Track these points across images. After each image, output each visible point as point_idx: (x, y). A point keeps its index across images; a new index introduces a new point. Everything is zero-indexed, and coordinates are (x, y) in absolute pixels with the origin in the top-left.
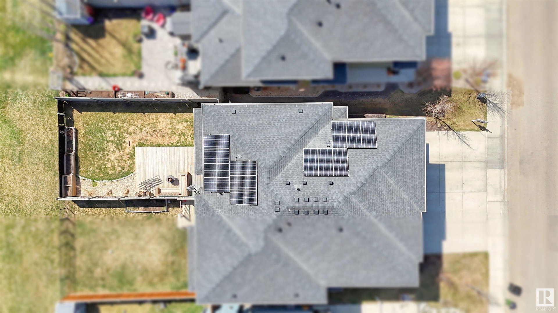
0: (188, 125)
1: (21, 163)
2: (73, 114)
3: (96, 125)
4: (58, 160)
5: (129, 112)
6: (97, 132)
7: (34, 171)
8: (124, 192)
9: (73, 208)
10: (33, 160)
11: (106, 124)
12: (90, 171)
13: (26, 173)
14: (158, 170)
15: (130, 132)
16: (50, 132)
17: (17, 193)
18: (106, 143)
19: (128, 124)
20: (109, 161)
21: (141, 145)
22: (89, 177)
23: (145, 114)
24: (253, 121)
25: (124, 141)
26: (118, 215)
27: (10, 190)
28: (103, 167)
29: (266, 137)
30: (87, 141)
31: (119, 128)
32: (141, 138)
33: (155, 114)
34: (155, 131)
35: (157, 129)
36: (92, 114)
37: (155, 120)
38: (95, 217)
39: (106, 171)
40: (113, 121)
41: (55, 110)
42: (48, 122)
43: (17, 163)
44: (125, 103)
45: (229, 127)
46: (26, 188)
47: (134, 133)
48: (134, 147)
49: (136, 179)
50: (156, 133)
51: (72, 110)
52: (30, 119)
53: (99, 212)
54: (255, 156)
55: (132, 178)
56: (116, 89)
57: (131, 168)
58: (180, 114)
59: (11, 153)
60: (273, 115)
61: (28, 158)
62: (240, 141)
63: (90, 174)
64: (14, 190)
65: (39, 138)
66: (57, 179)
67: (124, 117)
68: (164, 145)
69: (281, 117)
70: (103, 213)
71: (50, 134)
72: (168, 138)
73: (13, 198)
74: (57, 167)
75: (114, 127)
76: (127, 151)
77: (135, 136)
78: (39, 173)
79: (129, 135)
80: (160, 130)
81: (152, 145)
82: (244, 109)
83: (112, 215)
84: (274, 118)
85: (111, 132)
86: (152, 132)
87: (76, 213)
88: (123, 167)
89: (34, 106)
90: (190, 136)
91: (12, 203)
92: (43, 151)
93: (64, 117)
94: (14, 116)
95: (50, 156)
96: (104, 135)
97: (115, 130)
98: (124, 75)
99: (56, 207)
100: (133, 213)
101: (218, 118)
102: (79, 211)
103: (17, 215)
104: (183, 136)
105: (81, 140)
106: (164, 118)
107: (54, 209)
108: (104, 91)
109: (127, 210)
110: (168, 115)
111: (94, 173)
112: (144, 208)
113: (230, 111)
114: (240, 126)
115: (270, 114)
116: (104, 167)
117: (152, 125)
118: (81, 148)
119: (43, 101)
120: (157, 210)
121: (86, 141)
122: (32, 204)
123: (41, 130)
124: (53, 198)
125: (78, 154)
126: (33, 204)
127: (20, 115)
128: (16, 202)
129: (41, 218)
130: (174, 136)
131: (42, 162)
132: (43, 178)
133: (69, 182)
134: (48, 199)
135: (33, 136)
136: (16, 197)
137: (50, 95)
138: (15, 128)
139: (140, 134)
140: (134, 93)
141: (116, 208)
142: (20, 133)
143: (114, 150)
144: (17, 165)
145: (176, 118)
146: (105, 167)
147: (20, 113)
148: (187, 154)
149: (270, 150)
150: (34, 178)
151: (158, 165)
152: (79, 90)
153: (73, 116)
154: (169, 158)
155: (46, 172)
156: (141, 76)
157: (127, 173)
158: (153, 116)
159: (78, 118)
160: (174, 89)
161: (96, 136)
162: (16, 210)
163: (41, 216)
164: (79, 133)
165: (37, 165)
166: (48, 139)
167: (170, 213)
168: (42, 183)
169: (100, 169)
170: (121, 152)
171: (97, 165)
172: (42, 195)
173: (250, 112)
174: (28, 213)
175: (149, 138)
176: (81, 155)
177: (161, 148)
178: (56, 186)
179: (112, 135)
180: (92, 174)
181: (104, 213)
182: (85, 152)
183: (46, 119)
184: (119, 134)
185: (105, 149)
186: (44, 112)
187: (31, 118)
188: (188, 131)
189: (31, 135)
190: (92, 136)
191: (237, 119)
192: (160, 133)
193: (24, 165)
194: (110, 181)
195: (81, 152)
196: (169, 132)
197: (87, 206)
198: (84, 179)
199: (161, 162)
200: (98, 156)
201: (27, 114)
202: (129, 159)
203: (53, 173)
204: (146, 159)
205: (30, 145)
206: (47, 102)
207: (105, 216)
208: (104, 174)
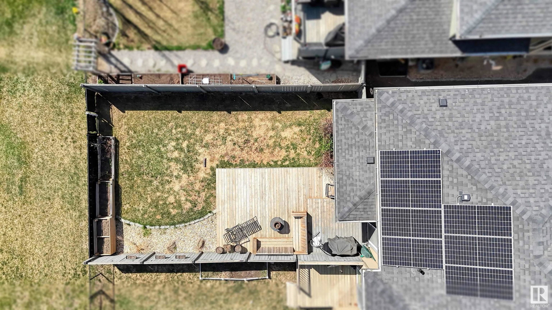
0: (301, 131)
1: (23, 197)
2: (111, 114)
3: (150, 132)
4: (87, 192)
5: (204, 110)
6: (151, 144)
7: (45, 210)
8: (196, 245)
9: (111, 274)
10: (43, 192)
11: (165, 130)
12: (139, 210)
13: (32, 213)
14: (254, 207)
15: (207, 144)
16: (72, 144)
17: (17, 246)
18: (166, 162)
19: (202, 131)
20: (171, 192)
21: (224, 165)
22: (138, 221)
23: (230, 113)
24: (487, 121)
25: (196, 158)
26: (185, 285)
27: (5, 242)
28: (161, 202)
29: (520, 154)
30: (135, 160)
31: (186, 136)
32: (224, 152)
33: (246, 112)
34: (247, 141)
35: (250, 139)
36: (143, 114)
37: (247, 124)
38: (147, 288)
39: (166, 210)
40: (177, 126)
41: (81, 107)
42: (69, 128)
43: (17, 196)
44: (198, 95)
45: (438, 135)
46: (32, 238)
47: (214, 146)
48: (212, 169)
49: (218, 223)
50: (249, 144)
51: (109, 108)
52: (39, 123)
53: (154, 279)
54: (504, 195)
55: (210, 220)
56: (184, 70)
57: (208, 204)
58: (288, 112)
59: (7, 180)
60: (526, 107)
61: (36, 188)
62: (467, 163)
63: (140, 215)
64: (12, 242)
65: (53, 154)
66: (85, 224)
67: (197, 118)
68: (261, 166)
69: (543, 111)
70: (161, 282)
71: (73, 148)
72: (269, 154)
73: (11, 255)
74: (85, 204)
75: (179, 136)
76: (202, 175)
77: (215, 150)
78: (54, 214)
79: (204, 148)
80: (256, 140)
81: (242, 164)
82: (463, 96)
83: (176, 284)
84: (530, 114)
85: (174, 143)
86: (242, 144)
87: (116, 281)
88: (195, 203)
89: (46, 101)
90: (305, 149)
91: (9, 263)
92: (60, 177)
93: (96, 119)
94: (11, 118)
95: (72, 185)
96: (163, 149)
97: (181, 141)
98: (196, 47)
99: (81, 271)
100: (211, 281)
101: (412, 115)
102: (120, 278)
103: (17, 283)
104: (294, 149)
105: (125, 158)
106: (262, 120)
107: (79, 275)
108: (164, 75)
109: (202, 276)
110: (269, 114)
111: (145, 213)
112: (230, 272)
113: (433, 101)
114: (461, 131)
115: (519, 107)
116: (163, 203)
117: (243, 132)
118: (123, 172)
119: (61, 93)
120: (252, 277)
121: (133, 158)
122: (41, 265)
123: (57, 142)
124: (76, 256)
125: (119, 182)
126: (43, 266)
127: (21, 117)
128: (16, 261)
129: (57, 289)
130: (278, 149)
131: (58, 196)
132: (59, 223)
133: (106, 230)
134: (68, 259)
135: (43, 152)
136: (16, 254)
137: (72, 83)
138: (13, 139)
139: (223, 146)
140: (213, 77)
141: (183, 272)
142: (23, 146)
143: (180, 173)
144: (17, 200)
145: (281, 119)
146: (165, 203)
147: (21, 114)
148: (302, 180)
149: (536, 182)
150: (45, 223)
151: (253, 200)
152: (121, 74)
153: (111, 117)
154: (272, 186)
155: (65, 212)
156: (224, 49)
157: (202, 212)
158: (244, 115)
159: (119, 120)
160: (278, 70)
161: (149, 151)
162: (15, 276)
163: (57, 286)
164: (122, 147)
165: (50, 200)
166: (69, 156)
167: (274, 281)
168: (58, 231)
169: (155, 206)
170: (191, 178)
171: (151, 199)
172: (57, 251)
173: (475, 103)
174: (36, 281)
175: (237, 153)
176: (124, 183)
177: (258, 170)
178: (81, 237)
179: (177, 149)
180: (142, 215)
181: (163, 281)
182: (130, 178)
183: (66, 123)
184: (188, 146)
185: (164, 173)
186: (62, 111)
187: (40, 121)
188: (302, 141)
189: (41, 150)
190: (143, 152)
191: (451, 117)
192: (256, 144)
193: (29, 201)
194: (173, 226)
195: (124, 178)
196: (271, 142)
197: (135, 270)
198: (129, 225)
199: (259, 194)
200: (152, 184)
201: (34, 114)
202: (204, 189)
203: (78, 214)
204: (234, 187)
205: (38, 166)
206: (67, 94)
207: (164, 286)
208: (162, 215)
